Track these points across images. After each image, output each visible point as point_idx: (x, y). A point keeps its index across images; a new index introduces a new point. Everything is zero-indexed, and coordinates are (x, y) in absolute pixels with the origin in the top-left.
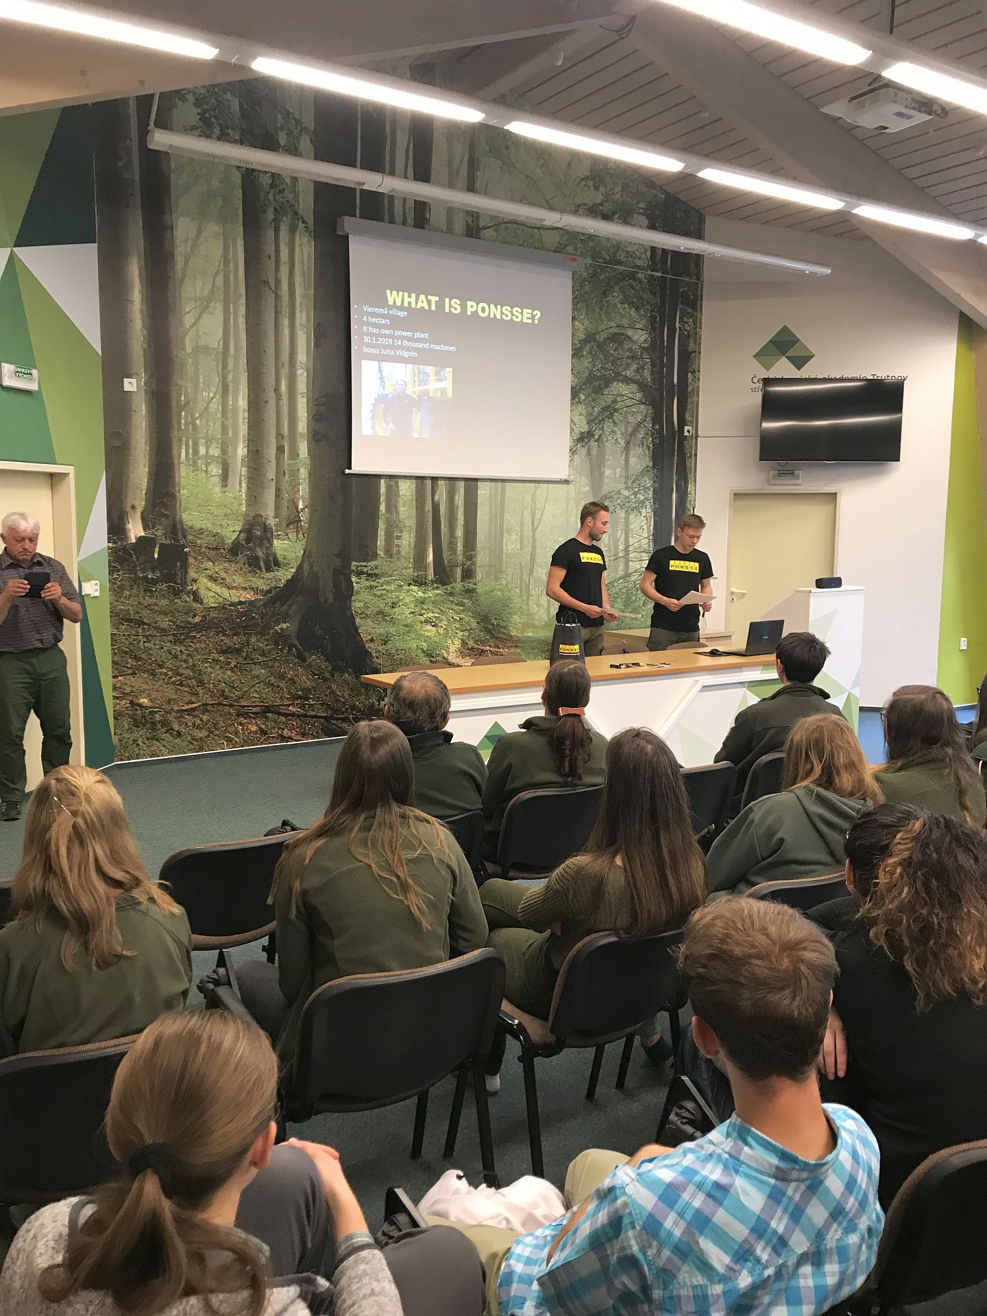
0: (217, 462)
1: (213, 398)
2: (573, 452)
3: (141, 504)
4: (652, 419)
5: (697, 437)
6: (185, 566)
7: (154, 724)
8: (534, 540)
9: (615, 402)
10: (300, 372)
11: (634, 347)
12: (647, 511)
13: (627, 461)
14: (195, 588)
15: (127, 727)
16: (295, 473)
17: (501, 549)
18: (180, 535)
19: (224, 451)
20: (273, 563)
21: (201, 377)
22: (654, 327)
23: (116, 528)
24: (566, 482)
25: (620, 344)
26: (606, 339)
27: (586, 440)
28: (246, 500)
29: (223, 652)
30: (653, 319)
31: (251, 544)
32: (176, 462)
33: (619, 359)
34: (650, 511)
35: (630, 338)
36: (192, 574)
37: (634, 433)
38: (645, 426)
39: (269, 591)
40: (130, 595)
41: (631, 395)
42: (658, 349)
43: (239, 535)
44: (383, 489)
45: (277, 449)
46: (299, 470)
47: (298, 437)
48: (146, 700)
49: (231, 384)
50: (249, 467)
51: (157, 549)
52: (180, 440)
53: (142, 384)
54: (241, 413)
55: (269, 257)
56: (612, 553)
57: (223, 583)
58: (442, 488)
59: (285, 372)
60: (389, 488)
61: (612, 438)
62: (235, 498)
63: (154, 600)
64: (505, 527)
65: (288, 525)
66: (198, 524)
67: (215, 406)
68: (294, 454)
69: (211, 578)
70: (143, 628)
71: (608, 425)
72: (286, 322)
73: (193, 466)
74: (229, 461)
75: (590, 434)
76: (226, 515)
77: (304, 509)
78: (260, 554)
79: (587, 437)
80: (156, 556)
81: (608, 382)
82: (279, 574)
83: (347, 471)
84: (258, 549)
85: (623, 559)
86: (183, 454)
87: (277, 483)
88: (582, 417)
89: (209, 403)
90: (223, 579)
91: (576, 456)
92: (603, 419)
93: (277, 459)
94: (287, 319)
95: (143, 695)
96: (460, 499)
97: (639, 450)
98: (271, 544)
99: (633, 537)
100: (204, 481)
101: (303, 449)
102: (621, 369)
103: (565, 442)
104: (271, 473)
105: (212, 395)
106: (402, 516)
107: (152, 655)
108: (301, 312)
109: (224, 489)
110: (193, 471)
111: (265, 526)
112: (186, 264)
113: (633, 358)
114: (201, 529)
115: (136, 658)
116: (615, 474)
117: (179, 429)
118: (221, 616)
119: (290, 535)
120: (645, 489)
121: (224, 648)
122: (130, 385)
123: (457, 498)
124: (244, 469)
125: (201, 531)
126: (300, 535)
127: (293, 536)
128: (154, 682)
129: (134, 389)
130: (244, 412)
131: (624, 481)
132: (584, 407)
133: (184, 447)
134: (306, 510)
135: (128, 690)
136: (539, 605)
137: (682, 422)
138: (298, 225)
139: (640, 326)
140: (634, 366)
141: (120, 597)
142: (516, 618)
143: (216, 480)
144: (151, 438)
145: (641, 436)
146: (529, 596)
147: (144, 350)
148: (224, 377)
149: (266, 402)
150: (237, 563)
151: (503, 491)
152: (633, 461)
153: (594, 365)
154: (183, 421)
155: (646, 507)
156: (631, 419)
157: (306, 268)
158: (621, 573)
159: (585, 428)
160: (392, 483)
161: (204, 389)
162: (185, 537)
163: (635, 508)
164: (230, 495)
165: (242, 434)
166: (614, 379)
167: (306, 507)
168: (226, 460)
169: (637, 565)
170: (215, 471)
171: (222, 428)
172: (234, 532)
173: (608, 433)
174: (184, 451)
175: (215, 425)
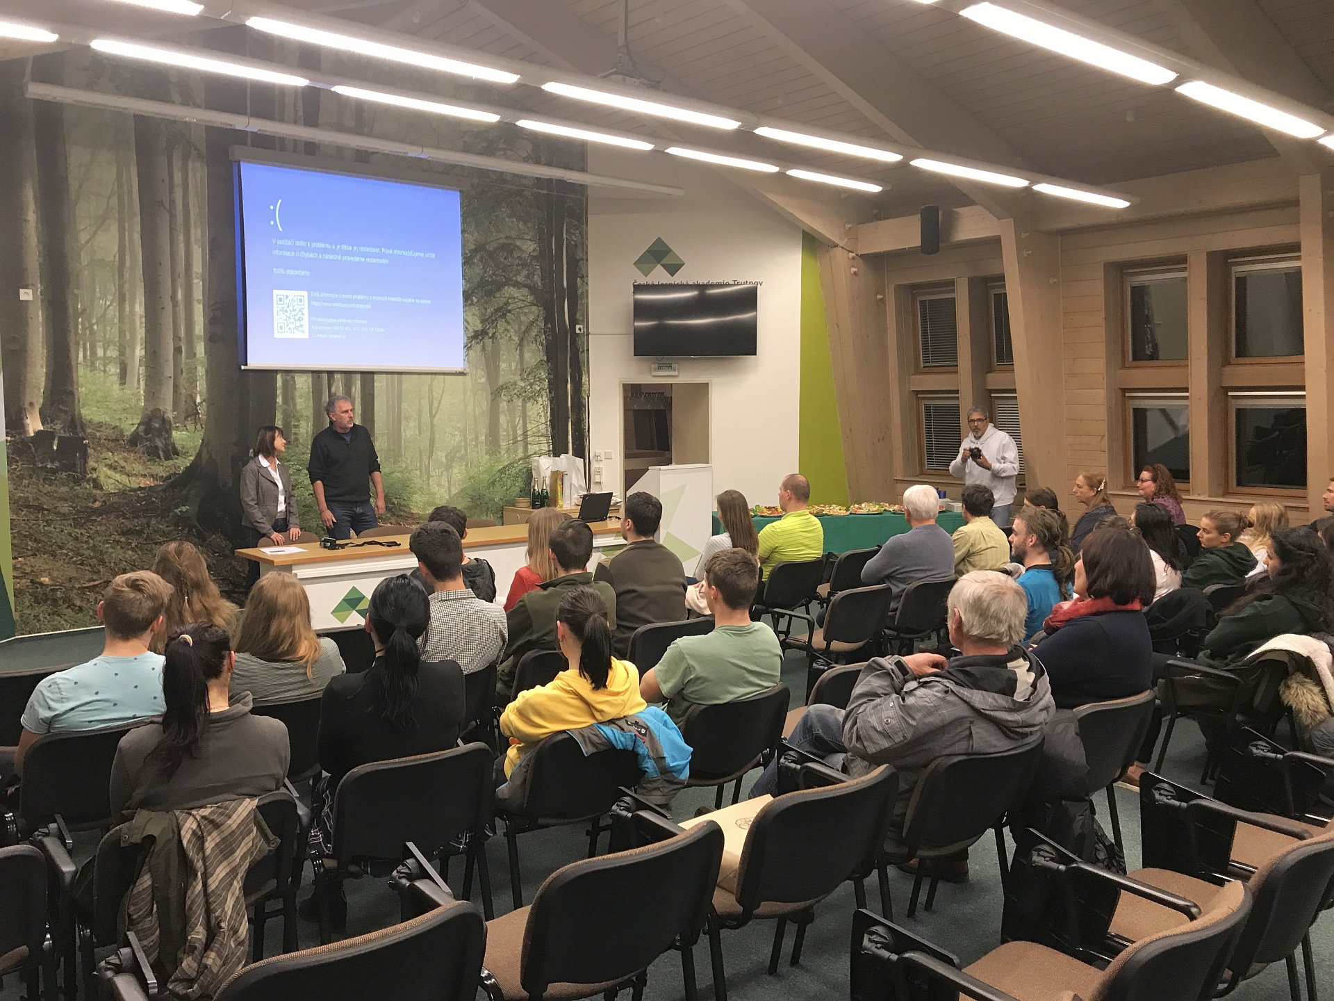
0: (115, 363)
1: (109, 306)
2: (468, 347)
3: (39, 401)
4: (544, 318)
5: (588, 335)
6: (85, 457)
7: (55, 601)
8: (432, 426)
9: (507, 304)
10: (195, 281)
11: (523, 256)
12: (544, 400)
13: (521, 355)
14: (95, 476)
15: (28, 604)
16: (192, 371)
17: (399, 435)
18: (79, 427)
19: (122, 353)
20: (172, 452)
21: (98, 287)
22: (543, 238)
23: (15, 423)
24: (462, 374)
25: (511, 253)
26: (495, 250)
27: (480, 338)
28: (145, 396)
29: (123, 534)
30: (540, 231)
31: (150, 436)
32: (73, 363)
33: (509, 266)
34: (545, 398)
35: (519, 248)
36: (91, 463)
37: (527, 331)
38: (537, 325)
39: (168, 478)
40: (29, 484)
41: (522, 298)
42: (547, 257)
43: (138, 428)
44: (279, 383)
45: (174, 350)
46: (196, 368)
47: (195, 340)
48: (47, 579)
49: (127, 293)
50: (147, 367)
51: (56, 442)
52: (78, 344)
53: (39, 293)
54: (137, 319)
55: (163, 181)
56: (511, 437)
57: (122, 471)
58: (339, 380)
59: (181, 281)
60: (285, 382)
61: (506, 336)
62: (133, 395)
63: (53, 488)
64: (403, 415)
65: (186, 418)
66: (96, 419)
67: (113, 312)
68: (191, 354)
69: (111, 467)
70: (43, 514)
71: (501, 325)
72: (181, 237)
73: (91, 366)
74: (127, 361)
75: (483, 333)
76: (124, 410)
77: (201, 403)
78: (159, 444)
79: (481, 334)
80: (55, 448)
81: (500, 287)
82: (178, 462)
83: (243, 367)
84: (157, 440)
85: (521, 443)
86: (81, 356)
87: (174, 380)
88: (475, 317)
89: (105, 310)
90: (122, 467)
91: (471, 352)
92: (496, 319)
93: (175, 359)
94: (182, 234)
95: (44, 574)
96: (357, 390)
97: (533, 346)
98: (170, 435)
99: (530, 423)
100: (102, 379)
101: (200, 349)
102: (511, 275)
103: (460, 339)
104: (169, 371)
105: (108, 303)
106: (298, 407)
107: (52, 537)
108: (196, 229)
109: (123, 387)
110: (91, 371)
111: (164, 418)
112: (80, 187)
113: (524, 265)
114: (99, 423)
115: (35, 540)
116: (510, 366)
117: (77, 334)
118: (122, 501)
119: (188, 427)
120: (541, 380)
121: (125, 529)
122: (26, 295)
123: (353, 389)
124: (141, 368)
125: (100, 425)
126: (199, 427)
127: (191, 427)
128: (55, 563)
129: (30, 298)
130: (141, 317)
131: (519, 373)
132: (477, 308)
133: (81, 349)
134: (204, 404)
135: (28, 570)
136: (439, 485)
137: (574, 322)
138: (190, 152)
139: (529, 237)
140: (525, 272)
141: (19, 486)
142: (416, 497)
143: (115, 378)
144: (48, 343)
145: (534, 334)
146: (429, 477)
147: (40, 264)
148: (121, 287)
149: (163, 308)
150: (135, 453)
151: (400, 384)
152: (527, 355)
153: (485, 272)
154: (80, 327)
155: (542, 396)
156: (523, 318)
157: (199, 190)
158: (520, 455)
159: (479, 327)
160: (288, 378)
161: (100, 298)
162: (84, 431)
163: (532, 397)
164: (129, 392)
165: (139, 337)
166: (505, 284)
167: (204, 401)
168: (123, 361)
169: (536, 448)
170: (113, 370)
171: (120, 332)
172: (133, 424)
173: (501, 331)
174: (81, 353)
175: (112, 330)
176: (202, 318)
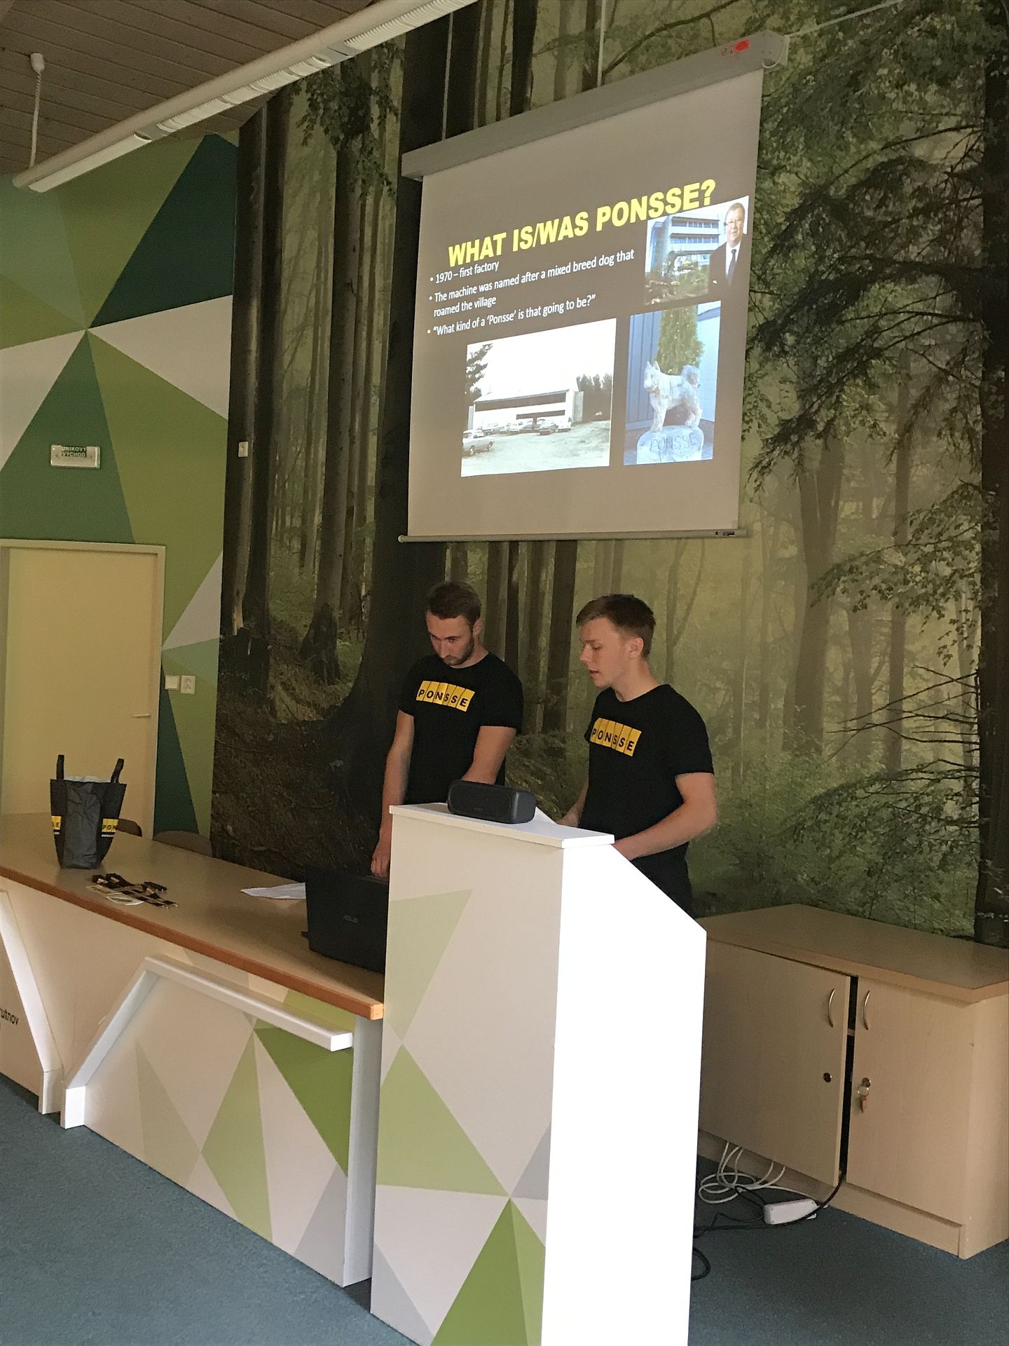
1: (299, 452)
9: (875, 331)
11: (933, 182)
16: (361, 544)
19: (304, 521)
20: (334, 672)
23: (227, 618)
25: (896, 185)
26: (854, 188)
27: (796, 439)
28: (318, 584)
31: (318, 644)
32: (268, 538)
33: (887, 224)
34: (971, 606)
35: (921, 165)
36: (272, 678)
37: (923, 403)
38: (959, 378)
39: (329, 711)
40: (232, 698)
41: (920, 307)
43: (309, 631)
45: (347, 512)
46: (364, 539)
47: (367, 492)
48: (232, 829)
49: (314, 432)
50: (322, 540)
51: (251, 645)
52: (273, 510)
53: (252, 447)
54: (319, 466)
56: (854, 712)
57: (294, 694)
58: (524, 558)
59: (359, 403)
61: (863, 423)
62: (309, 582)
63: (246, 707)
65: (351, 619)
66: (279, 618)
67: (300, 463)
68: (363, 519)
70: (235, 740)
71: (852, 395)
72: (365, 334)
73: (279, 541)
75: (804, 422)
76: (300, 604)
77: (366, 596)
78: (325, 659)
79: (794, 431)
80: (249, 653)
81: (854, 288)
82: (338, 689)
83: (400, 539)
84: (323, 651)
85: (881, 732)
86: (274, 528)
87: (344, 559)
88: (787, 386)
89: (296, 460)
90: (292, 689)
91: (768, 478)
92: (840, 382)
93: (347, 526)
94: (366, 328)
95: (231, 821)
96: (548, 579)
97: (941, 445)
98: (334, 646)
99: (913, 675)
100: (287, 560)
101: (370, 509)
102: (893, 248)
104: (341, 546)
105: (298, 449)
108: (379, 315)
109: (301, 571)
110: (280, 548)
111: (331, 619)
112: (289, 290)
114: (282, 622)
116: (867, 509)
117: (273, 497)
118: (289, 737)
119: (351, 634)
120: (957, 546)
122: (243, 450)
123: (544, 576)
124: (318, 543)
125: (281, 625)
128: (239, 808)
129: (245, 454)
130: (325, 465)
131: (892, 527)
133: (275, 518)
134: (368, 598)
138: (383, 193)
139: (952, 121)
140: (934, 229)
144: (252, 511)
145: (948, 406)
147: (255, 407)
148: (309, 424)
149: (341, 449)
150: (305, 668)
152: (920, 474)
153: (821, 260)
154: (276, 487)
155: (957, 596)
157: (386, 249)
158: (876, 766)
159: (793, 408)
160: (459, 555)
161: (294, 444)
162: (269, 631)
163: (926, 598)
164: (305, 578)
165: (319, 495)
166: (872, 278)
167: (368, 593)
168: (305, 532)
169: (926, 753)
170: (296, 547)
171: (304, 491)
172: (305, 626)
173: (849, 413)
174: (274, 523)
175: (299, 488)
176: (375, 459)
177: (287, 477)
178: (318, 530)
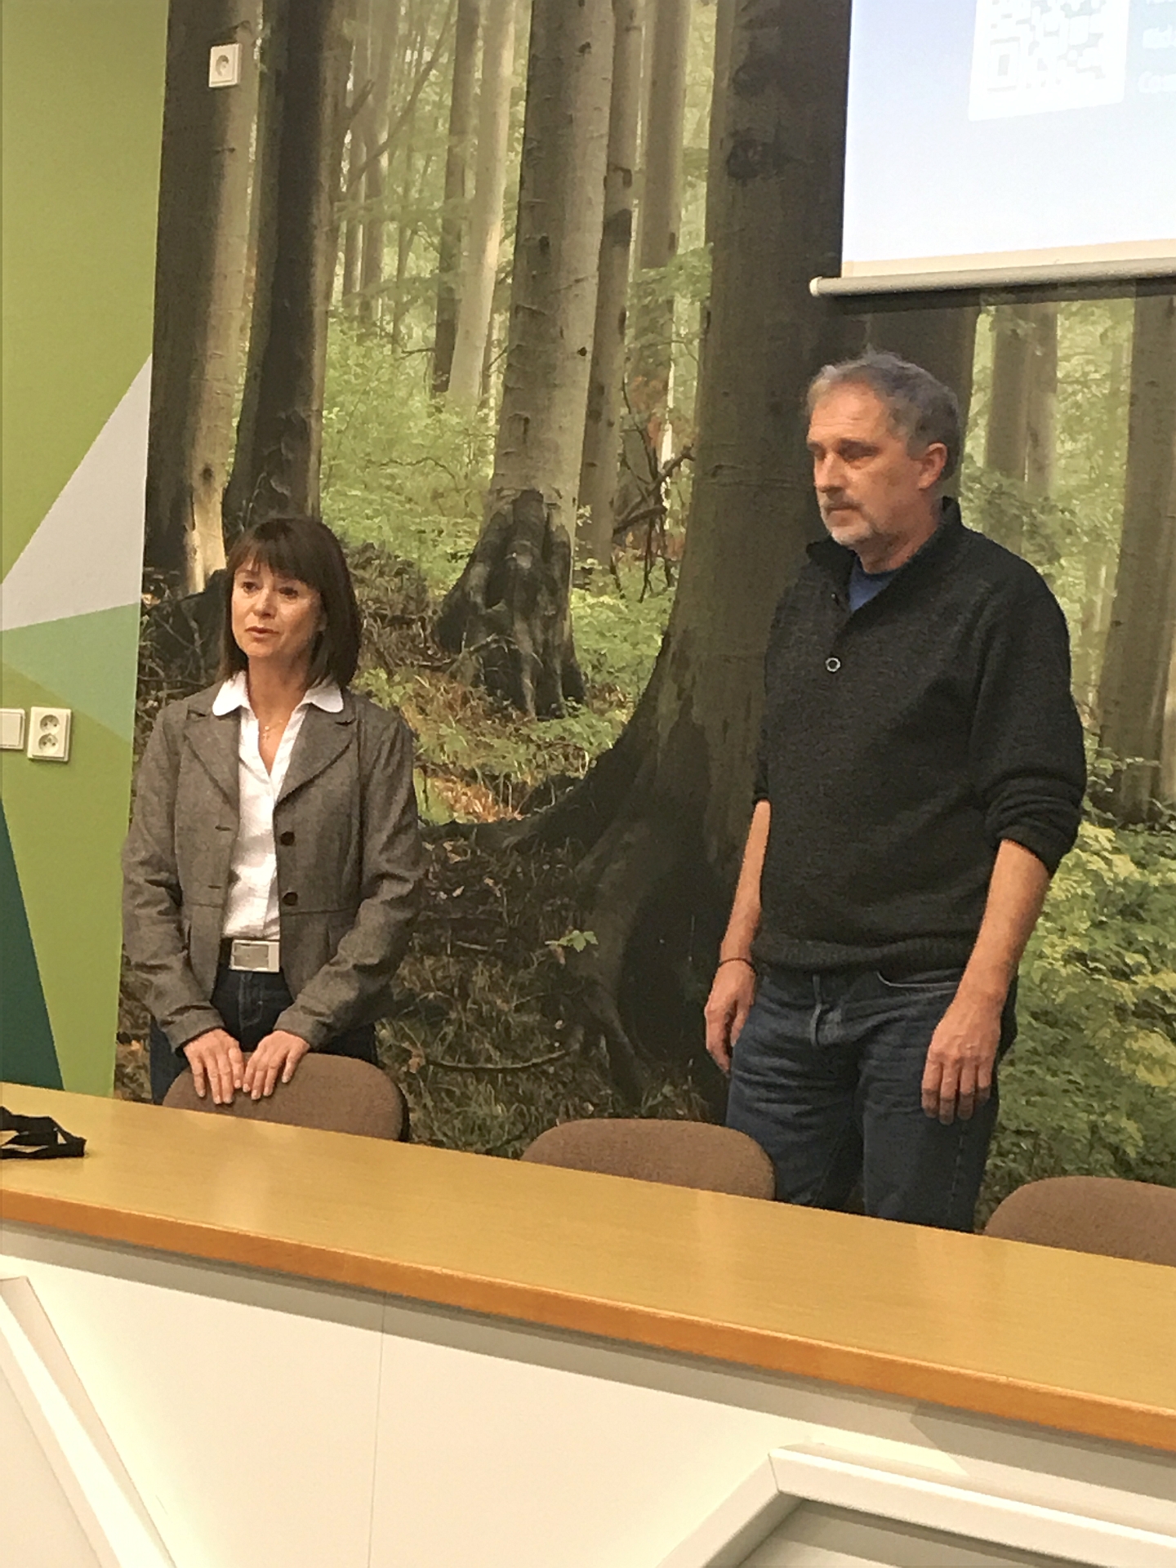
0: (426, 301)
1: (431, 66)
3: (225, 465)
16: (657, 315)
19: (447, 259)
20: (562, 681)
23: (165, 542)
28: (498, 438)
31: (500, 607)
32: (318, 310)
39: (541, 794)
43: (467, 571)
45: (607, 226)
46: (670, 303)
47: (679, 163)
50: (515, 310)
52: (335, 235)
54: (505, 108)
60: (1009, 349)
62: (466, 432)
65: (619, 531)
66: (359, 533)
67: (435, 94)
68: (662, 244)
73: (361, 321)
74: (459, 293)
76: (437, 495)
77: (676, 463)
78: (526, 647)
82: (577, 728)
83: (816, 286)
84: (519, 626)
86: (338, 283)
87: (595, 362)
89: (418, 86)
93: (605, 265)
98: (562, 610)
100: (385, 374)
101: (693, 215)
104: (582, 323)
105: (427, 56)
109: (439, 401)
110: (361, 339)
111: (548, 532)
117: (335, 196)
119: (623, 572)
122: (223, 66)
124: (499, 319)
126: (657, 574)
127: (630, 574)
129: (233, 75)
133: (341, 255)
134: (685, 468)
143: (418, 366)
144: (263, 236)
149: (585, 48)
150: (453, 676)
154: (345, 166)
160: (1025, 328)
161: (408, 42)
164: (455, 420)
165: (503, 188)
167: (685, 454)
168: (450, 290)
170: (417, 332)
171: (450, 173)
172: (454, 556)
174: (339, 270)
175: (428, 169)
176: (709, 73)
177: (383, 137)
178: (499, 283)
